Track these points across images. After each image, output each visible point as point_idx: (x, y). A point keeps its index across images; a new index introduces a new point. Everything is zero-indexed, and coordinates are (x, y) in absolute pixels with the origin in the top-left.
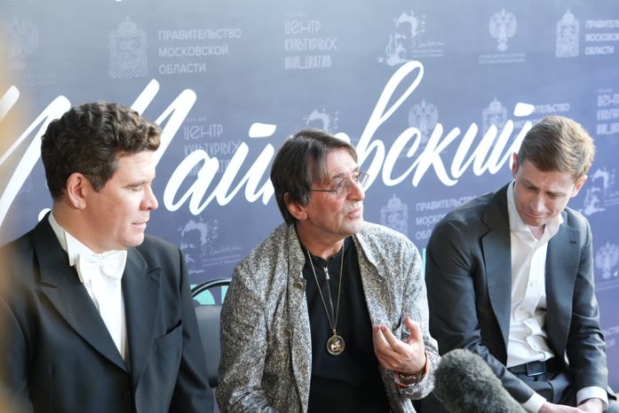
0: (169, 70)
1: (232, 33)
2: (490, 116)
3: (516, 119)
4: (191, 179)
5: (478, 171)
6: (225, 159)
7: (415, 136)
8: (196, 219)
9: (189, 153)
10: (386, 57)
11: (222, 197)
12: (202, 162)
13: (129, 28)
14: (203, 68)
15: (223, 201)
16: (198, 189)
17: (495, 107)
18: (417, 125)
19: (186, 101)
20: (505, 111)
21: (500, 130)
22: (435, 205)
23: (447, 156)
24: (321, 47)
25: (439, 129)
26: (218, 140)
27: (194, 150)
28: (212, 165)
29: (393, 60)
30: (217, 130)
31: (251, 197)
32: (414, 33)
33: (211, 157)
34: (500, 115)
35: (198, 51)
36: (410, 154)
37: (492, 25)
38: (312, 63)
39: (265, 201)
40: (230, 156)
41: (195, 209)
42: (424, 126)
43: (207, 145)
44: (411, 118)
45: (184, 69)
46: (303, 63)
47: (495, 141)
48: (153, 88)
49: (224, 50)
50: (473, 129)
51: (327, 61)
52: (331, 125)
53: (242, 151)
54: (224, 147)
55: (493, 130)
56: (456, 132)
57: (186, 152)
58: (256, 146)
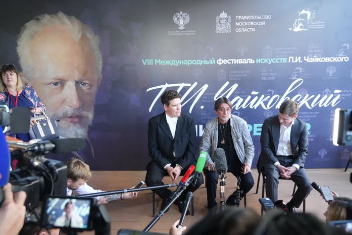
0: (231, 79)
1: (248, 72)
2: (325, 93)
3: (334, 94)
4: (236, 102)
5: (320, 106)
6: (245, 99)
7: (300, 96)
8: (237, 111)
9: (236, 97)
10: (291, 77)
11: (243, 106)
12: (239, 99)
13: (222, 71)
14: (240, 79)
15: (244, 108)
16: (238, 105)
17: (327, 90)
18: (300, 94)
19: (235, 86)
20: (331, 91)
21: (328, 96)
22: (305, 113)
23: (310, 102)
24: (272, 75)
25: (307, 95)
26: (244, 95)
28: (241, 100)
29: (293, 78)
30: (244, 92)
31: (251, 107)
32: (301, 72)
33: (241, 98)
34: (329, 92)
35: (239, 75)
36: (298, 100)
37: (327, 70)
38: (269, 78)
39: (255, 108)
40: (246, 98)
41: (237, 109)
42: (303, 94)
43: (240, 95)
44: (299, 92)
45: (235, 79)
46: (267, 78)
47: (327, 99)
48: (227, 83)
49: (246, 75)
50: (319, 96)
51: (274, 78)
52: (274, 93)
53: (249, 97)
55: (326, 96)
56: (313, 96)
58: (253, 97)
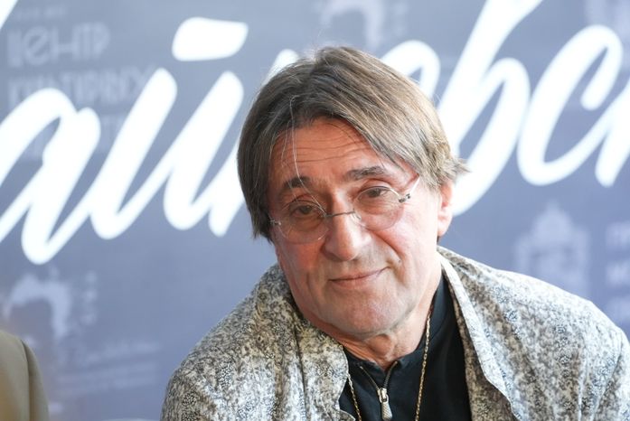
6: (113, 113)
7: (605, 52)
8: (41, 272)
9: (22, 98)
11: (107, 214)
12: (54, 125)
15: (112, 225)
18: (610, 22)
26: (96, 65)
27: (34, 90)
28: (82, 129)
30: (94, 38)
31: (181, 215)
33: (78, 107)
36: (592, 99)
39: (219, 226)
41: (39, 248)
43: (66, 78)
53: (159, 92)
54: (110, 84)
57: (13, 95)
